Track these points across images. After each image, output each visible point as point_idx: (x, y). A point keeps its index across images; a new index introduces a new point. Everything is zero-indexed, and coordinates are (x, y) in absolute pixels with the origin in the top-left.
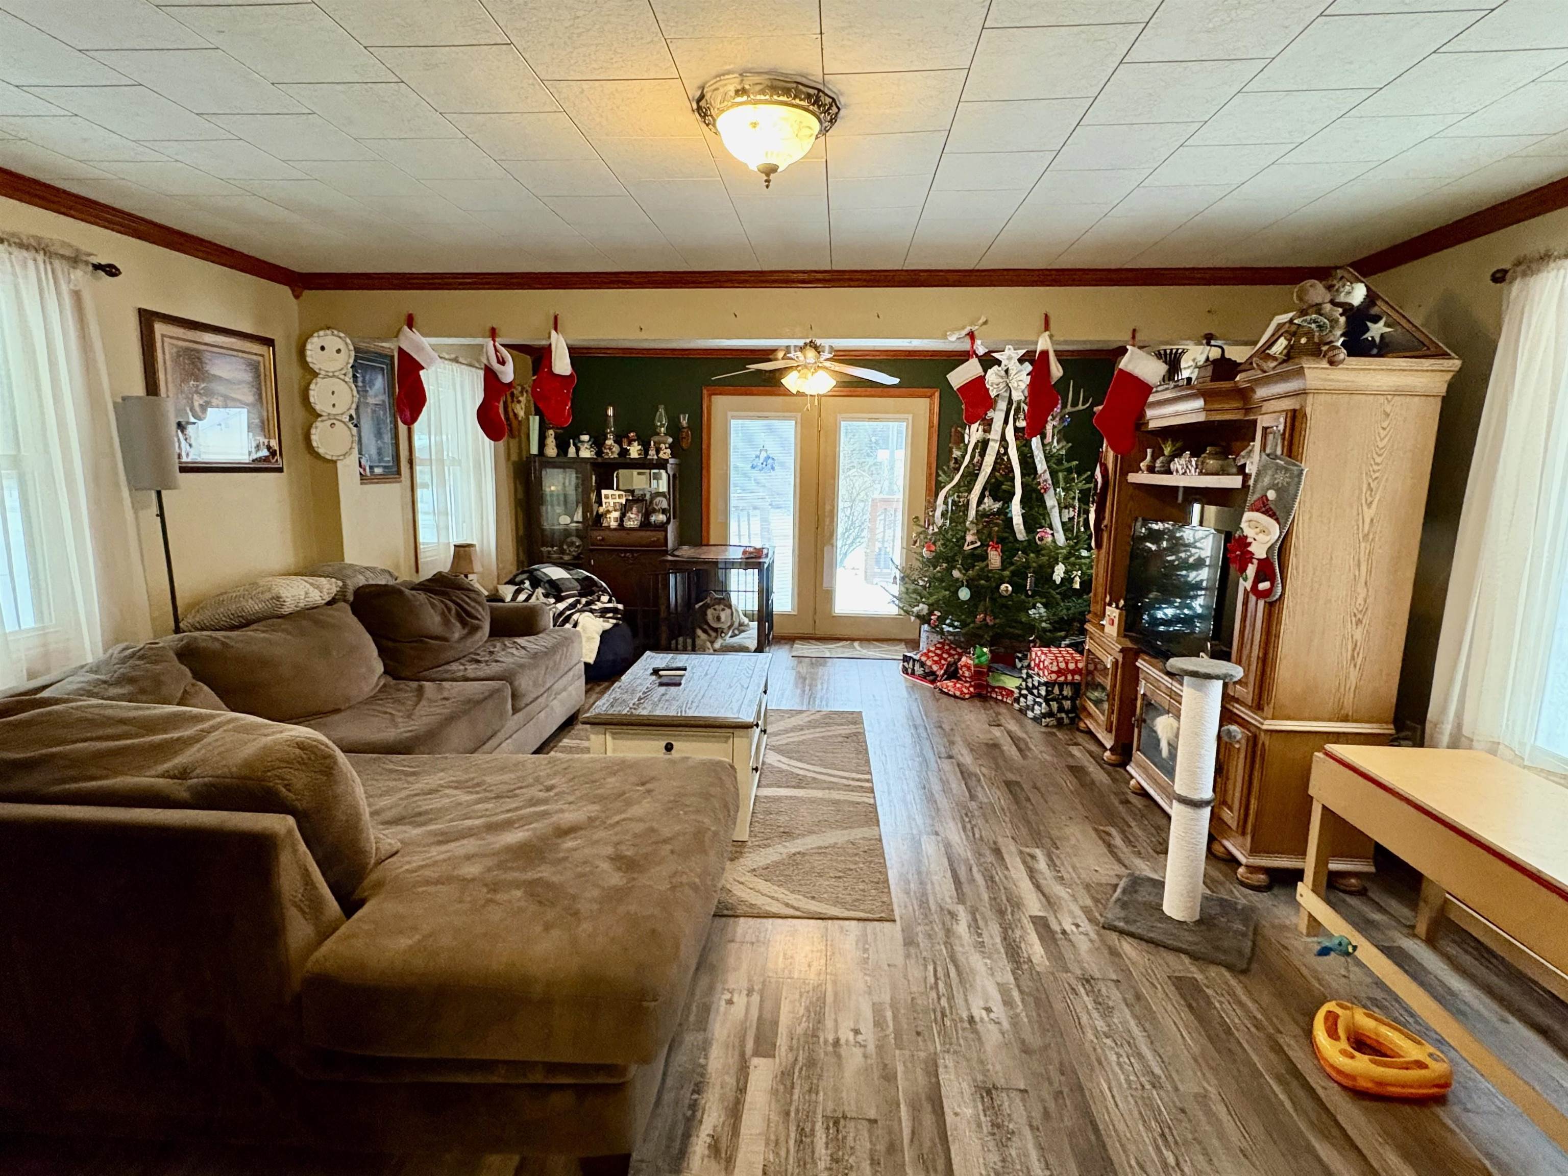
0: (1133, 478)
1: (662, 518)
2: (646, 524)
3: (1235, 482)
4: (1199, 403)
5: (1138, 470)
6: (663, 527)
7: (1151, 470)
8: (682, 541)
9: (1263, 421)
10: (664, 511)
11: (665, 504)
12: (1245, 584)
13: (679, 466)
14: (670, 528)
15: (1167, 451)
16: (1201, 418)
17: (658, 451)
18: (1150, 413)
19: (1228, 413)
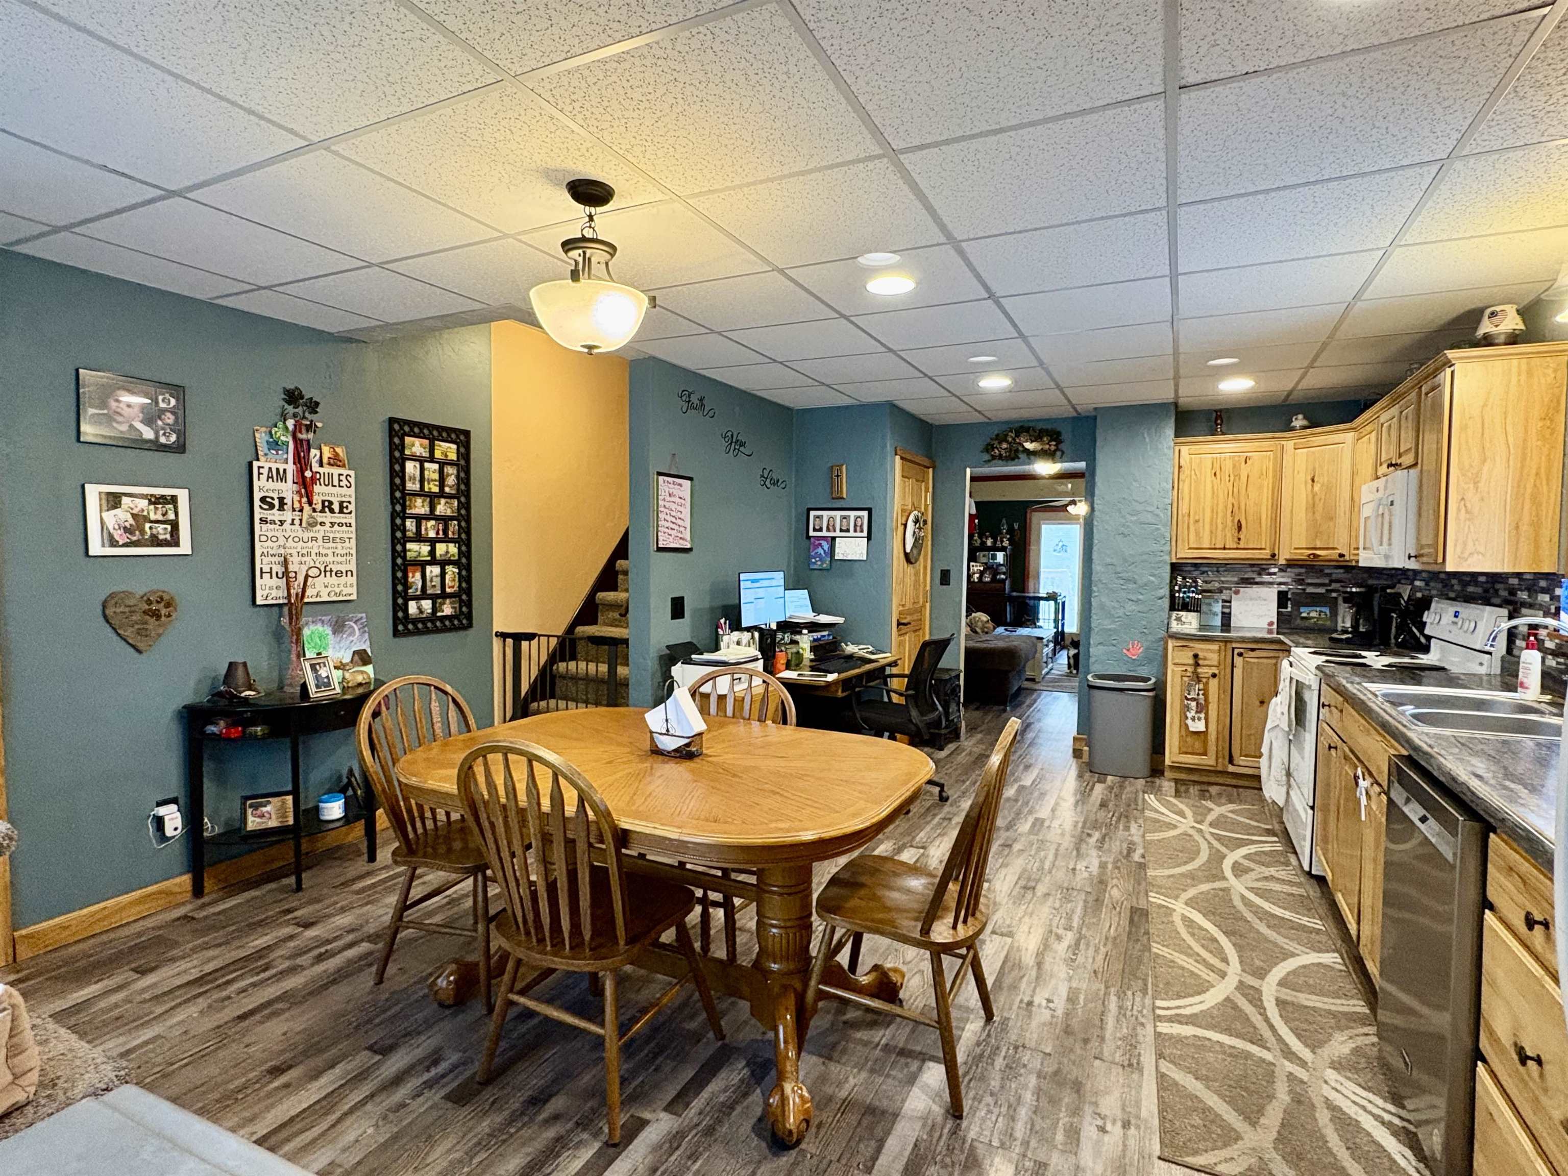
1: (1003, 576)
2: (994, 579)
6: (1003, 581)
8: (1013, 589)
10: (1004, 573)
11: (1004, 569)
13: (1012, 550)
14: (1007, 582)
17: (1002, 542)
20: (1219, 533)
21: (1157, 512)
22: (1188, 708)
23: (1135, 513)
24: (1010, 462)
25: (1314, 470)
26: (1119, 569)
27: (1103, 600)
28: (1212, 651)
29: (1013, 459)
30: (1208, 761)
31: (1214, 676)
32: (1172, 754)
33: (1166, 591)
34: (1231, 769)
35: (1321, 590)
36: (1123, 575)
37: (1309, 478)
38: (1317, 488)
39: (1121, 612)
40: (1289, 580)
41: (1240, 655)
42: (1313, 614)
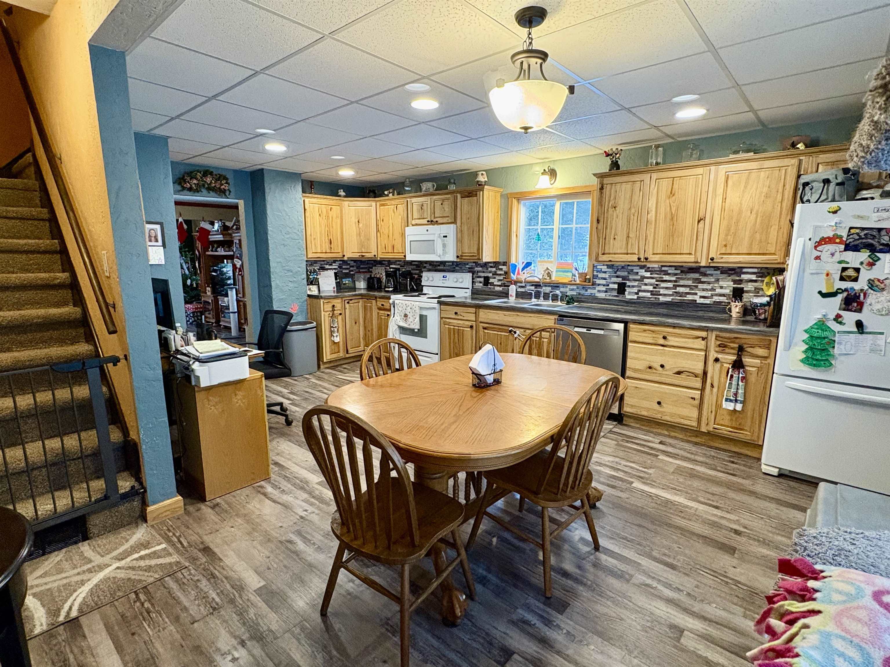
0: (207, 253)
3: (232, 253)
4: (222, 236)
5: (208, 251)
7: (212, 251)
9: (235, 241)
12: (237, 274)
15: (215, 246)
16: (222, 239)
18: (210, 237)
19: (228, 239)
20: (324, 245)
21: (298, 233)
22: (334, 331)
23: (288, 233)
24: (196, 194)
25: (359, 217)
26: (284, 265)
27: (278, 282)
28: (338, 303)
29: (198, 192)
30: (341, 354)
31: (340, 314)
32: (327, 356)
33: (305, 276)
34: (348, 356)
35: (347, 271)
36: (287, 268)
37: (357, 221)
38: (361, 225)
39: (286, 288)
40: (337, 267)
41: (348, 303)
42: (347, 282)
